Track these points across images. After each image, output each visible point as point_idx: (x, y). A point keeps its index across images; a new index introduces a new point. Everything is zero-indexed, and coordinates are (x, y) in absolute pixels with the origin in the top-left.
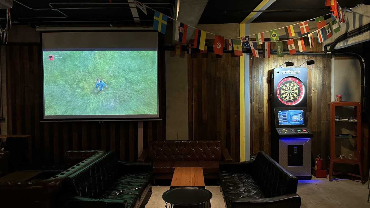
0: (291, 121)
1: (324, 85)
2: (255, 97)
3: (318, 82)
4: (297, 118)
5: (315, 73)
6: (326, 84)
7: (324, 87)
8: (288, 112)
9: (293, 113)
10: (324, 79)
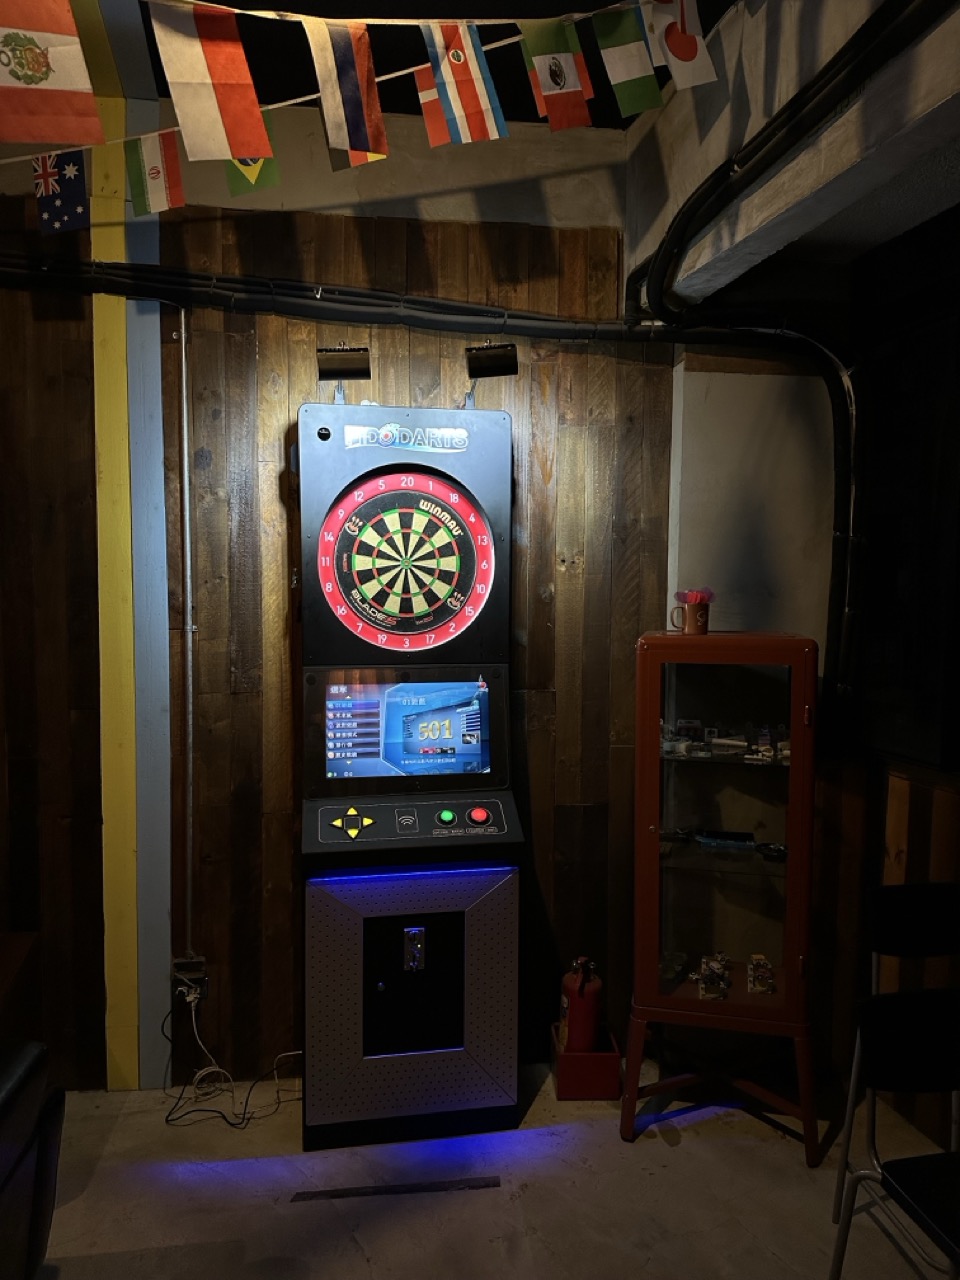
0: (408, 750)
1: (625, 527)
2: (203, 591)
3: (591, 512)
4: (447, 736)
5: (574, 452)
6: (636, 521)
7: (624, 541)
8: (390, 696)
9: (422, 701)
10: (624, 491)
